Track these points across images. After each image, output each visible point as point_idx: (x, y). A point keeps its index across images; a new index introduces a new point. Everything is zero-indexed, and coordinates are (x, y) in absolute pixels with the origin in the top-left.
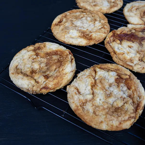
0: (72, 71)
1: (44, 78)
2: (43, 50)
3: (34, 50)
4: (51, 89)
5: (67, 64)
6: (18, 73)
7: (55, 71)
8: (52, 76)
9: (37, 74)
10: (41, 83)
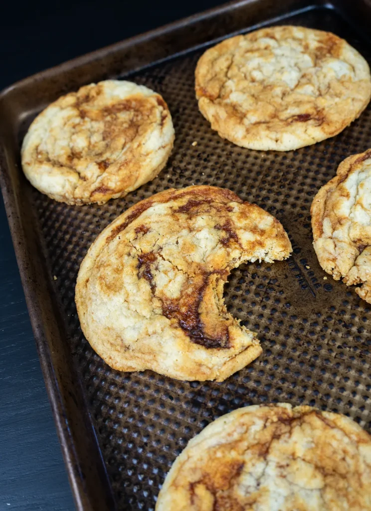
0: (164, 147)
1: (97, 167)
2: (96, 103)
3: (77, 105)
4: (114, 192)
5: (149, 131)
6: (41, 162)
7: (123, 149)
8: (115, 161)
9: (82, 159)
10: (92, 179)
